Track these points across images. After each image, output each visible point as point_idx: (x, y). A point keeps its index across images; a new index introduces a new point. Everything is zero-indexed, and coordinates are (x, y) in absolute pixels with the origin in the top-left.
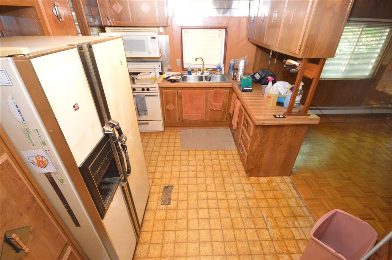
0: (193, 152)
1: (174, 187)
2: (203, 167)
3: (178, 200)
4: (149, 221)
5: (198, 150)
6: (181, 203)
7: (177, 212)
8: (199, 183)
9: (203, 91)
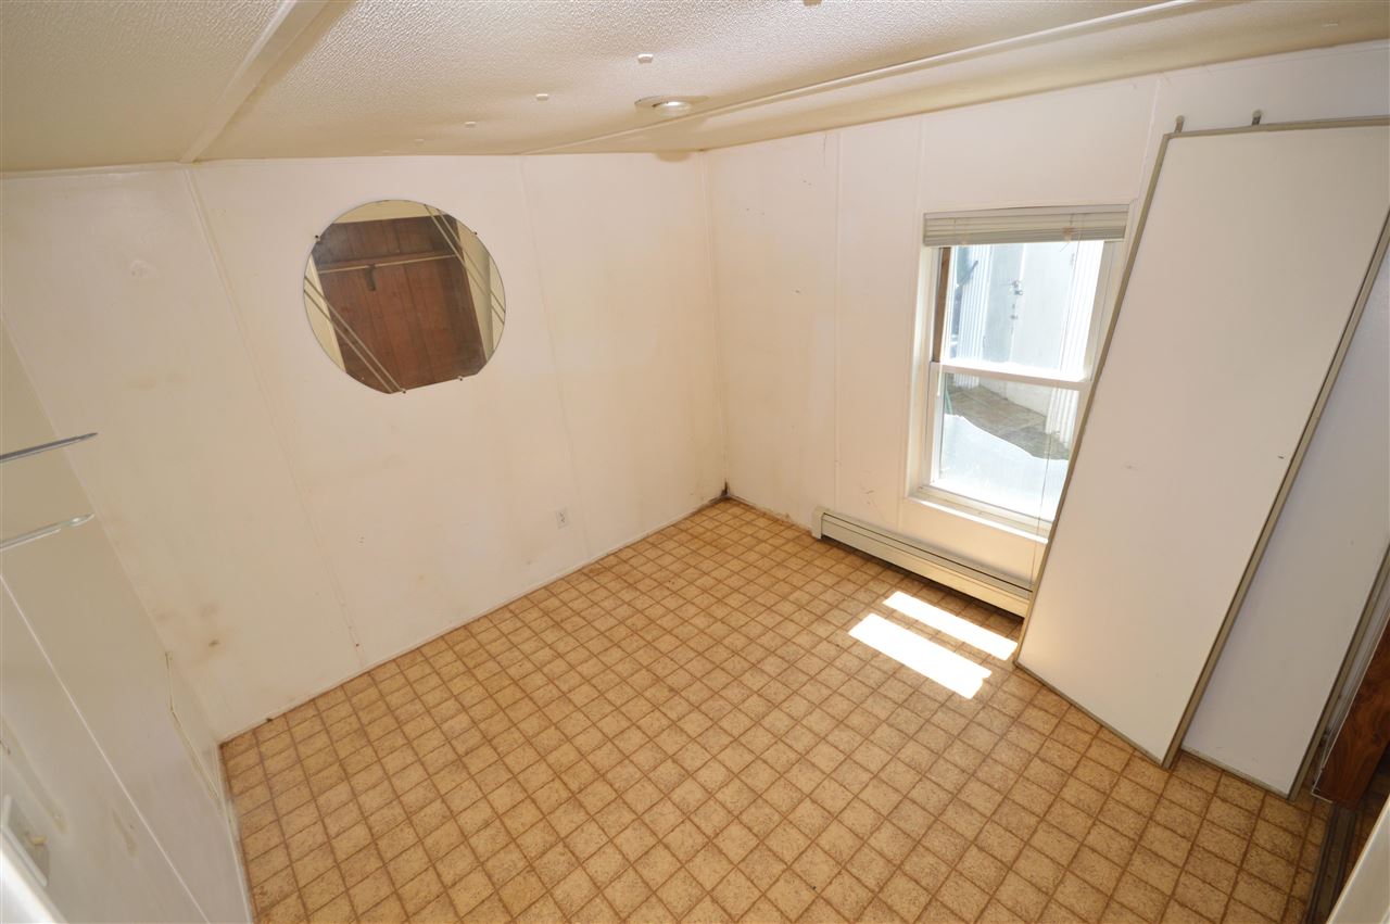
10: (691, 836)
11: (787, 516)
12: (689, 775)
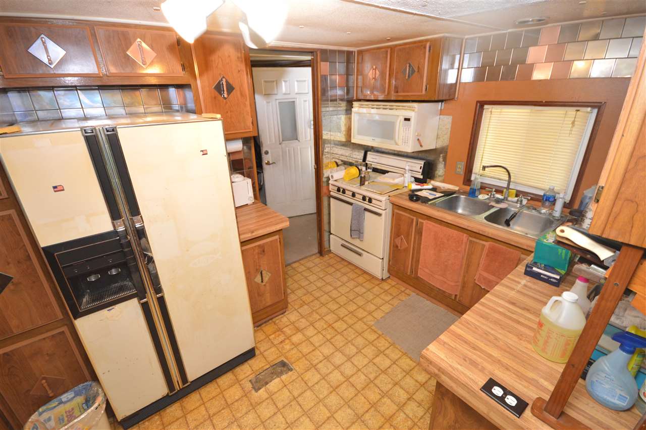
0: (383, 344)
1: (290, 373)
2: (366, 384)
3: (271, 396)
4: (218, 387)
5: (397, 346)
6: (268, 404)
7: (249, 411)
8: (326, 401)
9: (465, 237)
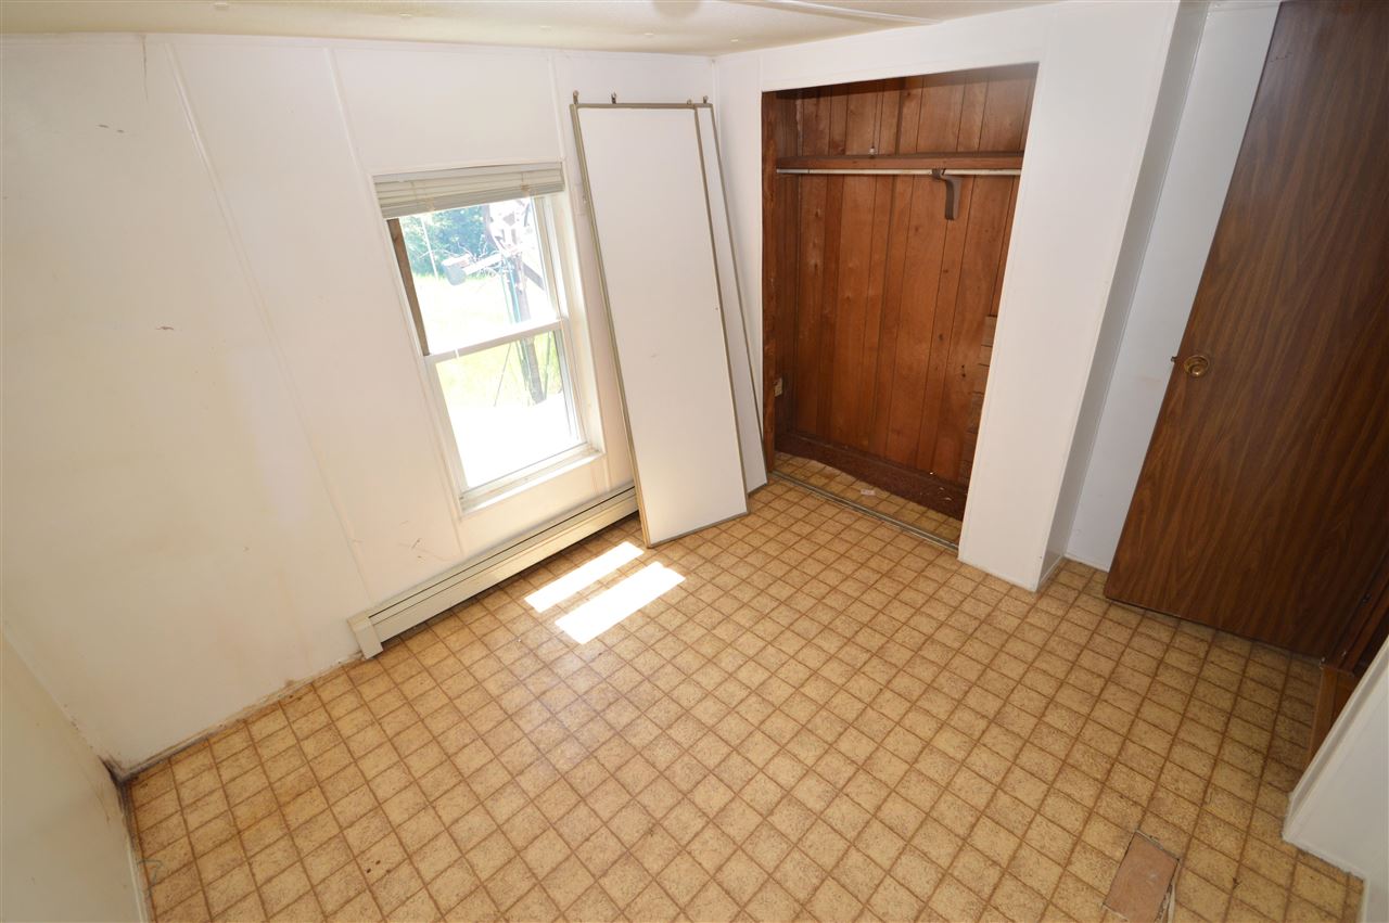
10: (861, 786)
11: (289, 684)
12: (787, 794)
